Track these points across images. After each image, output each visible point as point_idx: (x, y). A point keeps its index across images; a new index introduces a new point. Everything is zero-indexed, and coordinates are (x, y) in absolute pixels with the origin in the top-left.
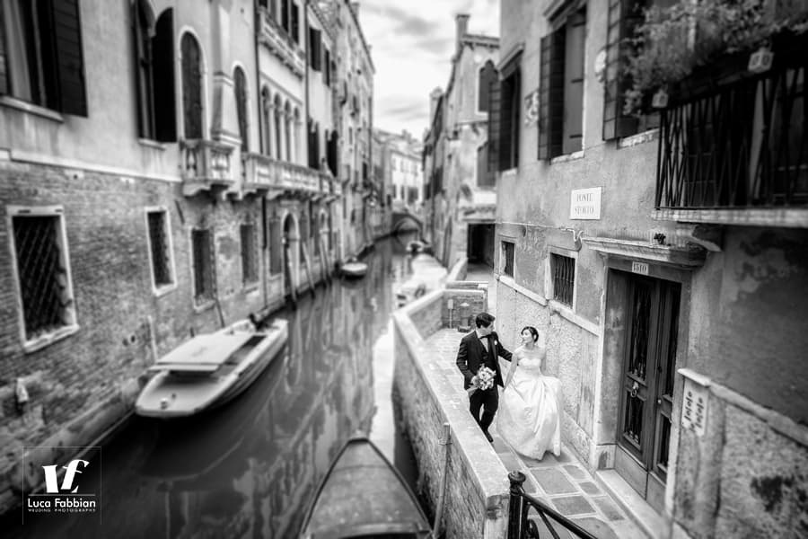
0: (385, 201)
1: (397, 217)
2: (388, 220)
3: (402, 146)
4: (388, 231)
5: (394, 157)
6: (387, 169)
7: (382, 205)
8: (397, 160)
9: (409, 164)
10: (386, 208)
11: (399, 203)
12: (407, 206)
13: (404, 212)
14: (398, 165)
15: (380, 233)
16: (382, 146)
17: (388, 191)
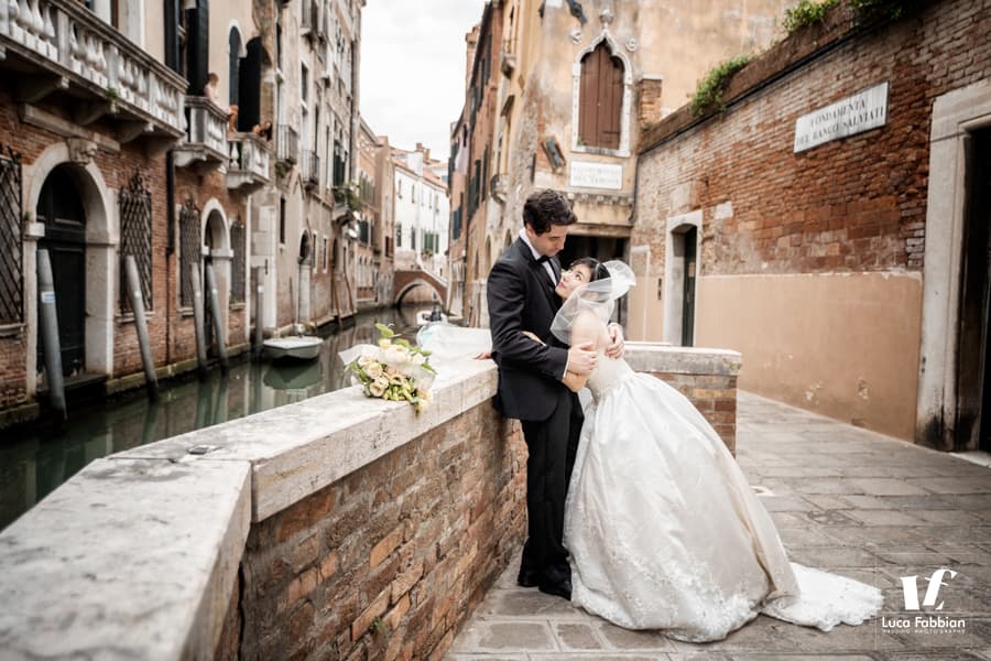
0: (383, 247)
1: (402, 278)
2: (387, 281)
3: (414, 162)
4: (386, 300)
5: (398, 175)
6: (386, 192)
7: (377, 253)
8: (405, 183)
9: (426, 191)
10: (383, 258)
11: (406, 255)
12: (419, 261)
13: (414, 269)
14: (406, 191)
15: (370, 301)
16: (378, 150)
17: (386, 232)
